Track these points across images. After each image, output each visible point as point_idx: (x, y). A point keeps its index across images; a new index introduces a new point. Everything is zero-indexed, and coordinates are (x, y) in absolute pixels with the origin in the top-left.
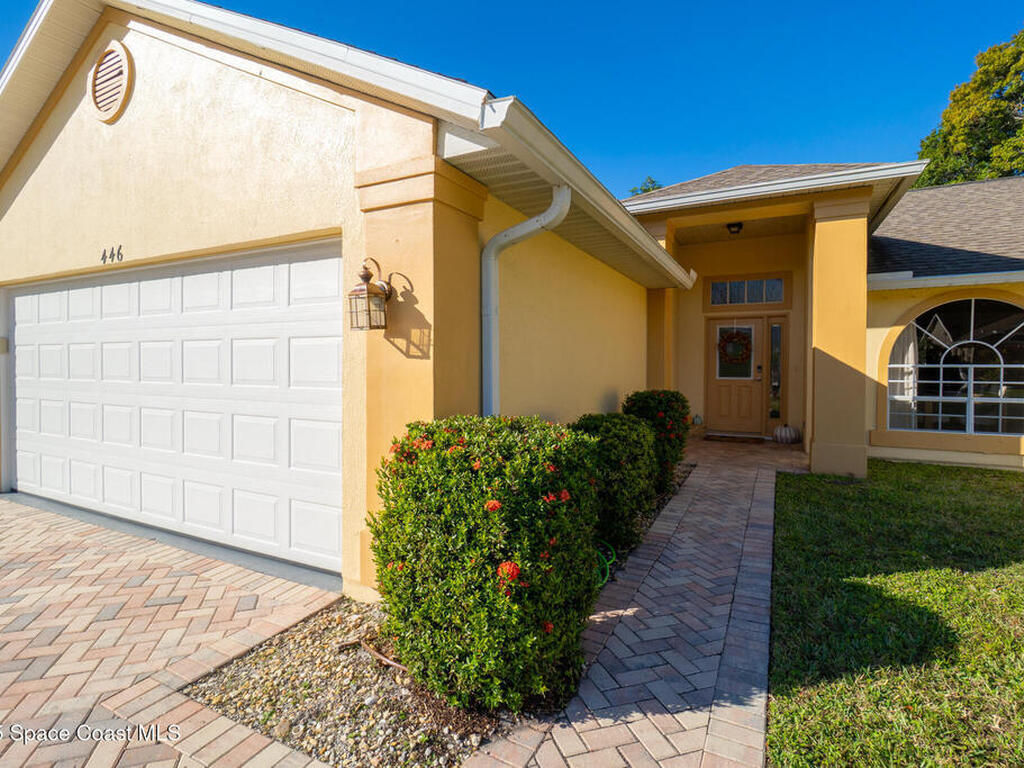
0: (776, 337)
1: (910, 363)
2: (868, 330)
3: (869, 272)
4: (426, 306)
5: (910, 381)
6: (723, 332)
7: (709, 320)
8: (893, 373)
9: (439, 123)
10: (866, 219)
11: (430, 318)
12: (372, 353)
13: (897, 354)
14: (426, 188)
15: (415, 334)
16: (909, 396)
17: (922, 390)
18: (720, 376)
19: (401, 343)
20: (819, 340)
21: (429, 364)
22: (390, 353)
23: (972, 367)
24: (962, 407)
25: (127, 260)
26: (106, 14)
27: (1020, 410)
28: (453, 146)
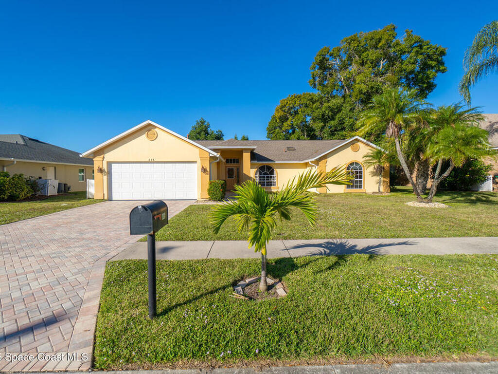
0: (238, 169)
1: (258, 175)
2: (251, 170)
3: (251, 160)
4: (208, 170)
5: (258, 178)
6: (228, 169)
7: (226, 167)
8: (256, 177)
9: (209, 153)
10: (249, 153)
12: (202, 175)
13: (256, 174)
14: (209, 159)
15: (207, 172)
16: (258, 181)
17: (260, 180)
18: (229, 178)
20: (244, 172)
21: (208, 175)
22: (204, 174)
23: (266, 176)
24: (264, 182)
25: (155, 160)
26: (149, 125)
27: (272, 182)
28: (211, 155)
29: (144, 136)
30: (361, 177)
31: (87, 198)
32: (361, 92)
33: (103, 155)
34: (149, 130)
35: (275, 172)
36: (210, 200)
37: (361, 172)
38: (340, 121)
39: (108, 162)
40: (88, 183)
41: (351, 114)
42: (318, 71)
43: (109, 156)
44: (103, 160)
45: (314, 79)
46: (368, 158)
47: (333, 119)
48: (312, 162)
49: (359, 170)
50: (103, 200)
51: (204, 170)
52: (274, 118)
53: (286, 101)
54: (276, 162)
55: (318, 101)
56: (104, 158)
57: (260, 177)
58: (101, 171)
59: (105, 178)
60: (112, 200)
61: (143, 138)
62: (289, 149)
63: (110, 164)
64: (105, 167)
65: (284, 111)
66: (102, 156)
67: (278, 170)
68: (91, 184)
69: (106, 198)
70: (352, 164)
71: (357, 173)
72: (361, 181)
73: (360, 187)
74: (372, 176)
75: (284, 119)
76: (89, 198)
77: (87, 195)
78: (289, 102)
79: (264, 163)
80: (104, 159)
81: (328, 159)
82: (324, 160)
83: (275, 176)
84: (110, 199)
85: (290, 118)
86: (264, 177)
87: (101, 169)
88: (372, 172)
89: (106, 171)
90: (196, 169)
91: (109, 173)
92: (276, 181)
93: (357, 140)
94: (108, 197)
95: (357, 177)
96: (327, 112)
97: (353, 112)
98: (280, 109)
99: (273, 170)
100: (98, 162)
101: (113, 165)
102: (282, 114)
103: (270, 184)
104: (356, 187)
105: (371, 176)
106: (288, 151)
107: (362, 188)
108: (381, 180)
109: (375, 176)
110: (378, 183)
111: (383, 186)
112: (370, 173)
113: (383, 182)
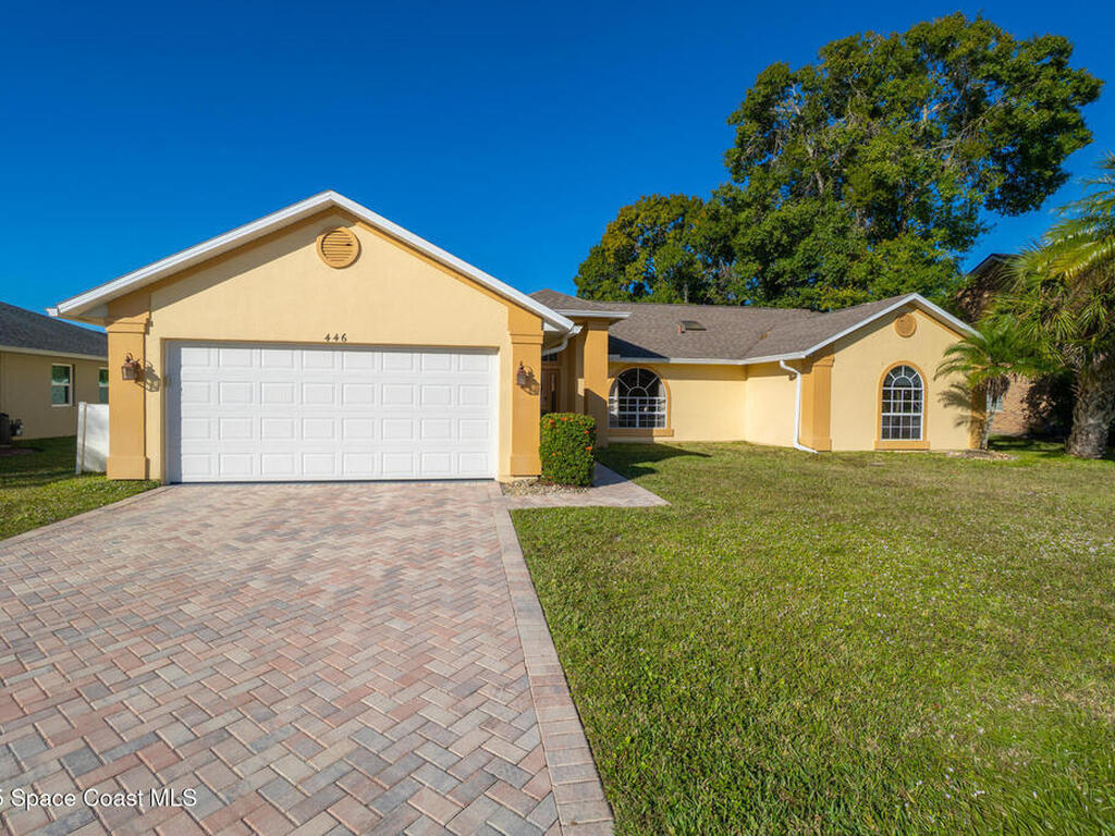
0: (554, 379)
1: (616, 398)
2: (606, 379)
4: (538, 377)
5: (616, 405)
9: (544, 319)
10: (606, 333)
11: (539, 381)
12: (516, 394)
13: (612, 394)
14: (541, 340)
15: (533, 387)
16: (615, 412)
17: (621, 409)
19: (528, 390)
21: (539, 397)
22: (523, 394)
23: (638, 398)
24: (635, 416)
25: (349, 341)
26: (333, 209)
27: (653, 417)
28: (548, 327)
30: (917, 409)
31: (78, 470)
32: (880, 183)
33: (146, 315)
34: (329, 231)
35: (662, 388)
36: (544, 481)
37: (918, 394)
38: (808, 259)
39: (166, 341)
40: (81, 419)
41: (840, 241)
42: (751, 127)
43: (171, 319)
44: (147, 332)
45: (742, 145)
46: (955, 355)
47: (787, 252)
48: (788, 363)
49: (913, 389)
50: (144, 485)
51: (524, 379)
52: (599, 252)
53: (635, 211)
54: (673, 361)
55: (749, 205)
56: (149, 324)
57: (621, 401)
58: (136, 372)
59: (154, 399)
60: (180, 483)
61: (306, 258)
62: (690, 326)
63: (171, 348)
64: (154, 359)
65: (629, 235)
66: (143, 317)
67: (669, 381)
68: (93, 419)
69: (155, 474)
70: (896, 370)
71: (908, 395)
72: (919, 418)
73: (917, 435)
74: (945, 406)
75: (625, 257)
76: (86, 473)
77: (79, 461)
78: (643, 215)
79: (639, 361)
80: (151, 328)
81: (836, 355)
82: (826, 358)
83: (662, 398)
84: (172, 480)
85: (643, 255)
86: (634, 402)
87: (137, 366)
88: (944, 393)
89: (158, 373)
90: (495, 375)
91: (171, 383)
92: (665, 412)
93: (913, 306)
94: (164, 472)
95: (907, 407)
96: (777, 234)
97: (845, 238)
98: (620, 229)
99: (658, 382)
100: (123, 340)
101: (183, 350)
102: (624, 243)
103: (650, 422)
104: (906, 435)
105: (942, 404)
106: (689, 332)
107: (919, 437)
108: (967, 417)
109: (953, 404)
110: (959, 424)
111: (973, 432)
112: (940, 397)
113: (972, 422)
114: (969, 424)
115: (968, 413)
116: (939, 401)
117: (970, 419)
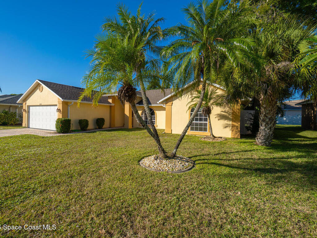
1: (143, 116)
11: (62, 111)
20: (125, 113)
21: (62, 114)
22: (59, 114)
25: (42, 104)
26: (38, 83)
29: (38, 90)
35: (155, 113)
39: (27, 106)
56: (26, 103)
59: (26, 115)
60: (29, 128)
69: (26, 126)
71: (202, 115)
72: (207, 124)
73: (205, 130)
74: (219, 120)
81: (173, 102)
82: (169, 103)
83: (155, 116)
87: (24, 110)
88: (218, 115)
89: (27, 111)
92: (155, 120)
95: (201, 120)
99: (153, 111)
100: (24, 106)
101: (30, 107)
104: (201, 130)
105: (217, 119)
107: (207, 131)
108: (229, 124)
109: (222, 119)
110: (226, 127)
111: (232, 131)
112: (216, 116)
113: (232, 126)
114: (231, 127)
115: (231, 123)
116: (216, 117)
117: (231, 126)
